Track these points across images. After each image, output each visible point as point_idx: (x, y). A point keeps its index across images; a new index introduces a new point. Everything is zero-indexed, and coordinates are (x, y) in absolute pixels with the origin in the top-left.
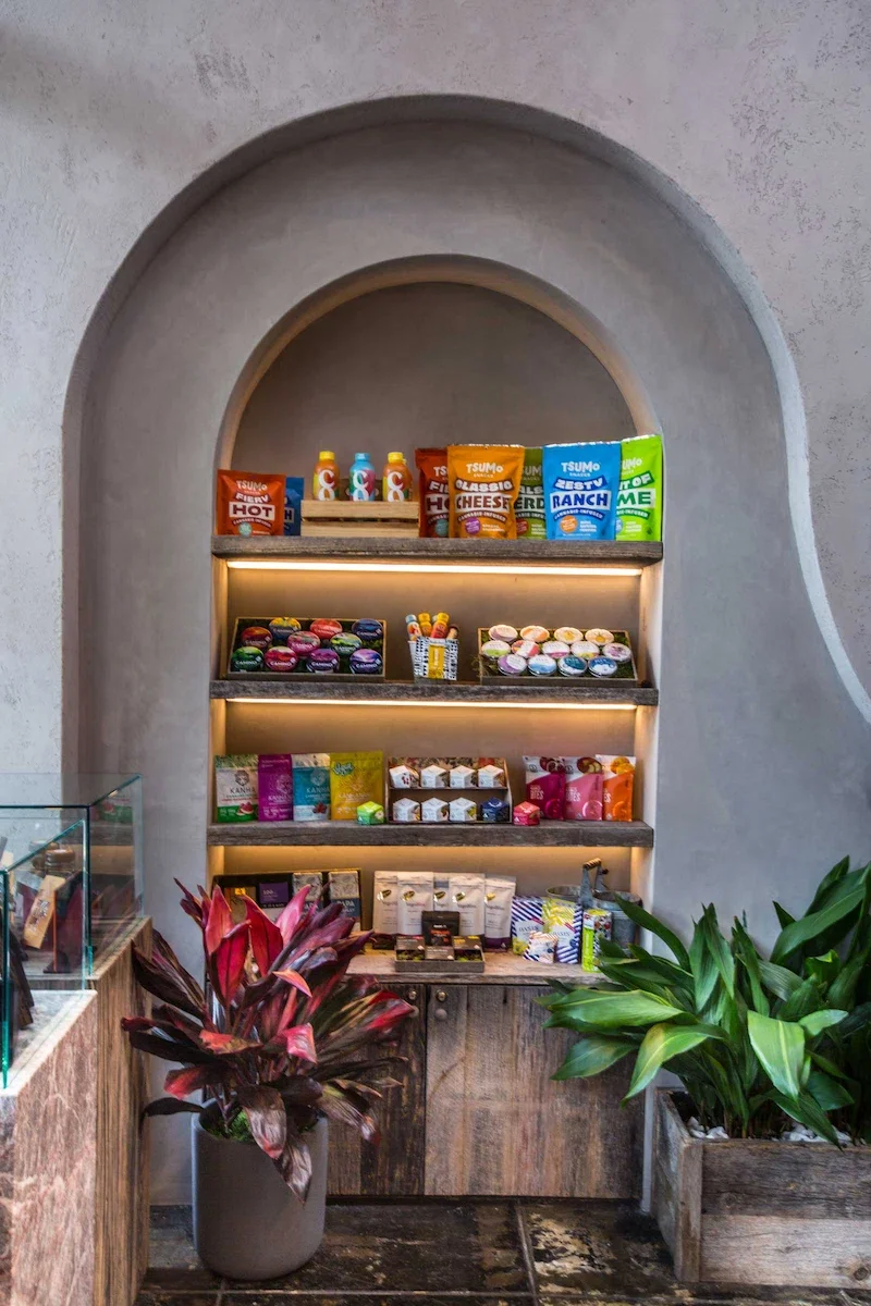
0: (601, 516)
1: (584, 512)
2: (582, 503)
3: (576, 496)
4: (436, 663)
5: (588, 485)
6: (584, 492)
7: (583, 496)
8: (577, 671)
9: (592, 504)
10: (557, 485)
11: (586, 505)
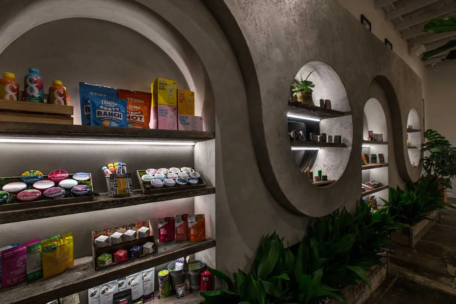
0: (119, 122)
1: (113, 119)
2: (112, 116)
3: (109, 113)
4: (122, 187)
5: (114, 109)
6: (112, 112)
7: (112, 113)
8: (184, 184)
9: (116, 117)
10: (100, 107)
11: (114, 117)
